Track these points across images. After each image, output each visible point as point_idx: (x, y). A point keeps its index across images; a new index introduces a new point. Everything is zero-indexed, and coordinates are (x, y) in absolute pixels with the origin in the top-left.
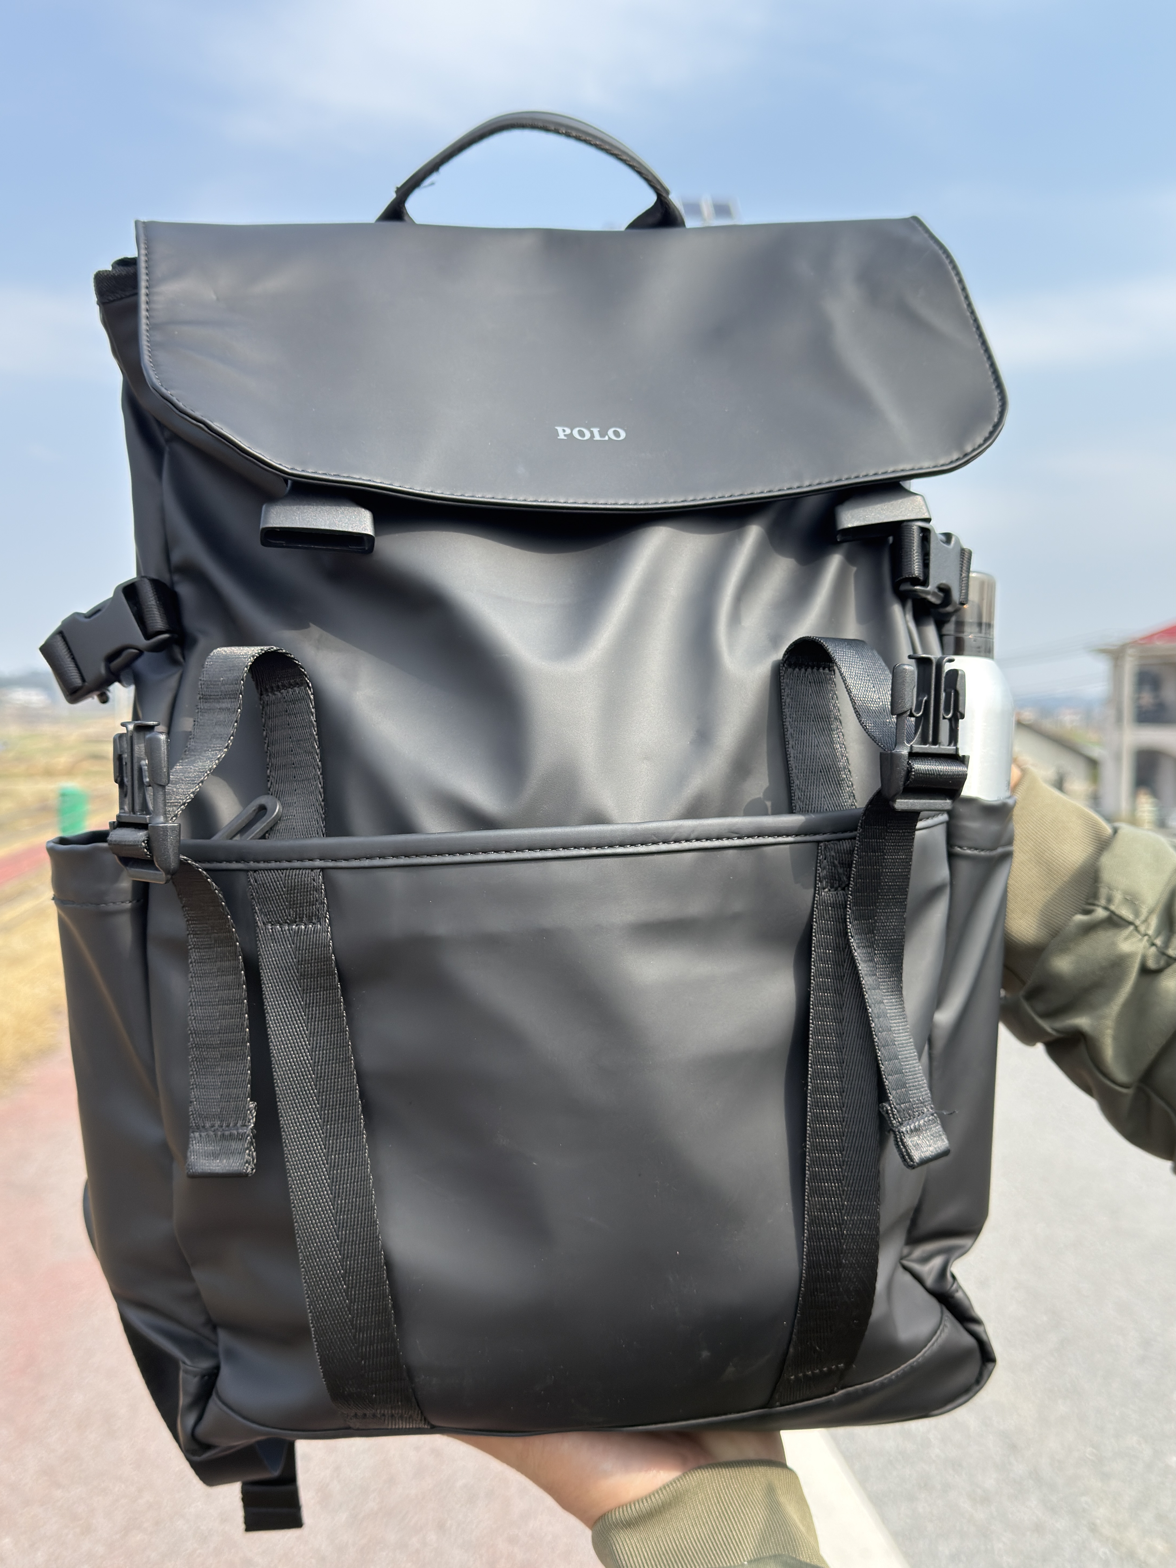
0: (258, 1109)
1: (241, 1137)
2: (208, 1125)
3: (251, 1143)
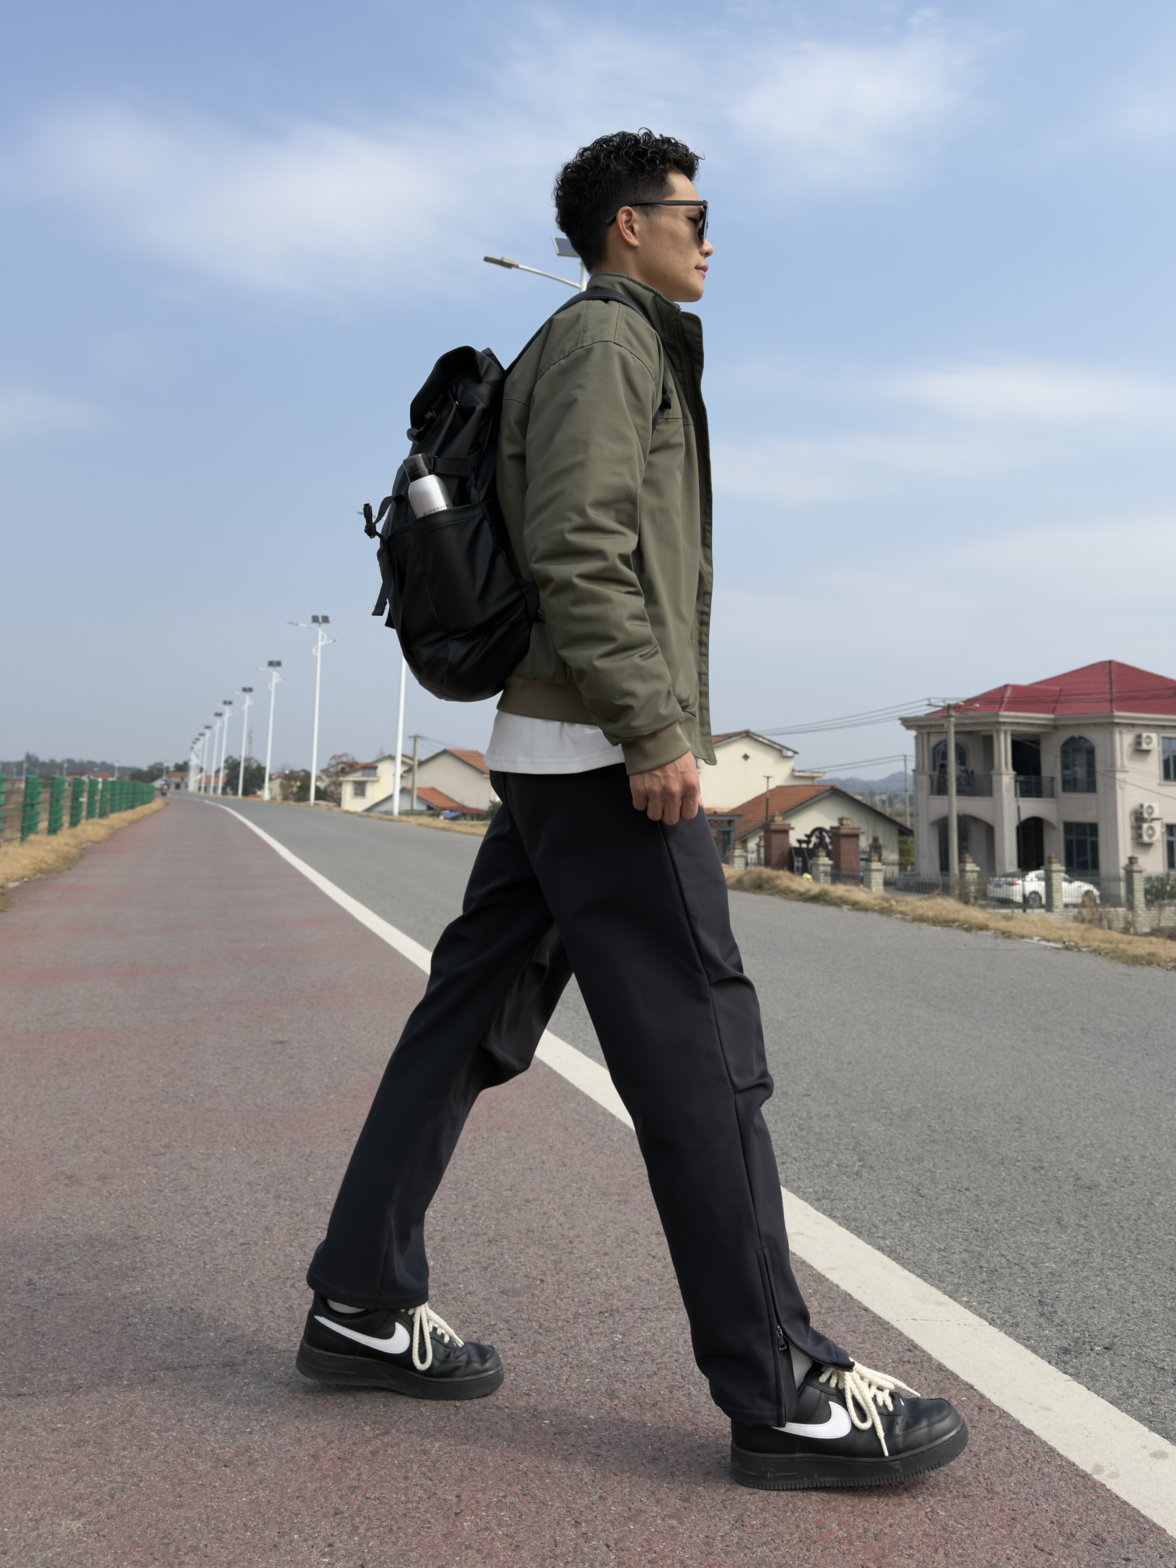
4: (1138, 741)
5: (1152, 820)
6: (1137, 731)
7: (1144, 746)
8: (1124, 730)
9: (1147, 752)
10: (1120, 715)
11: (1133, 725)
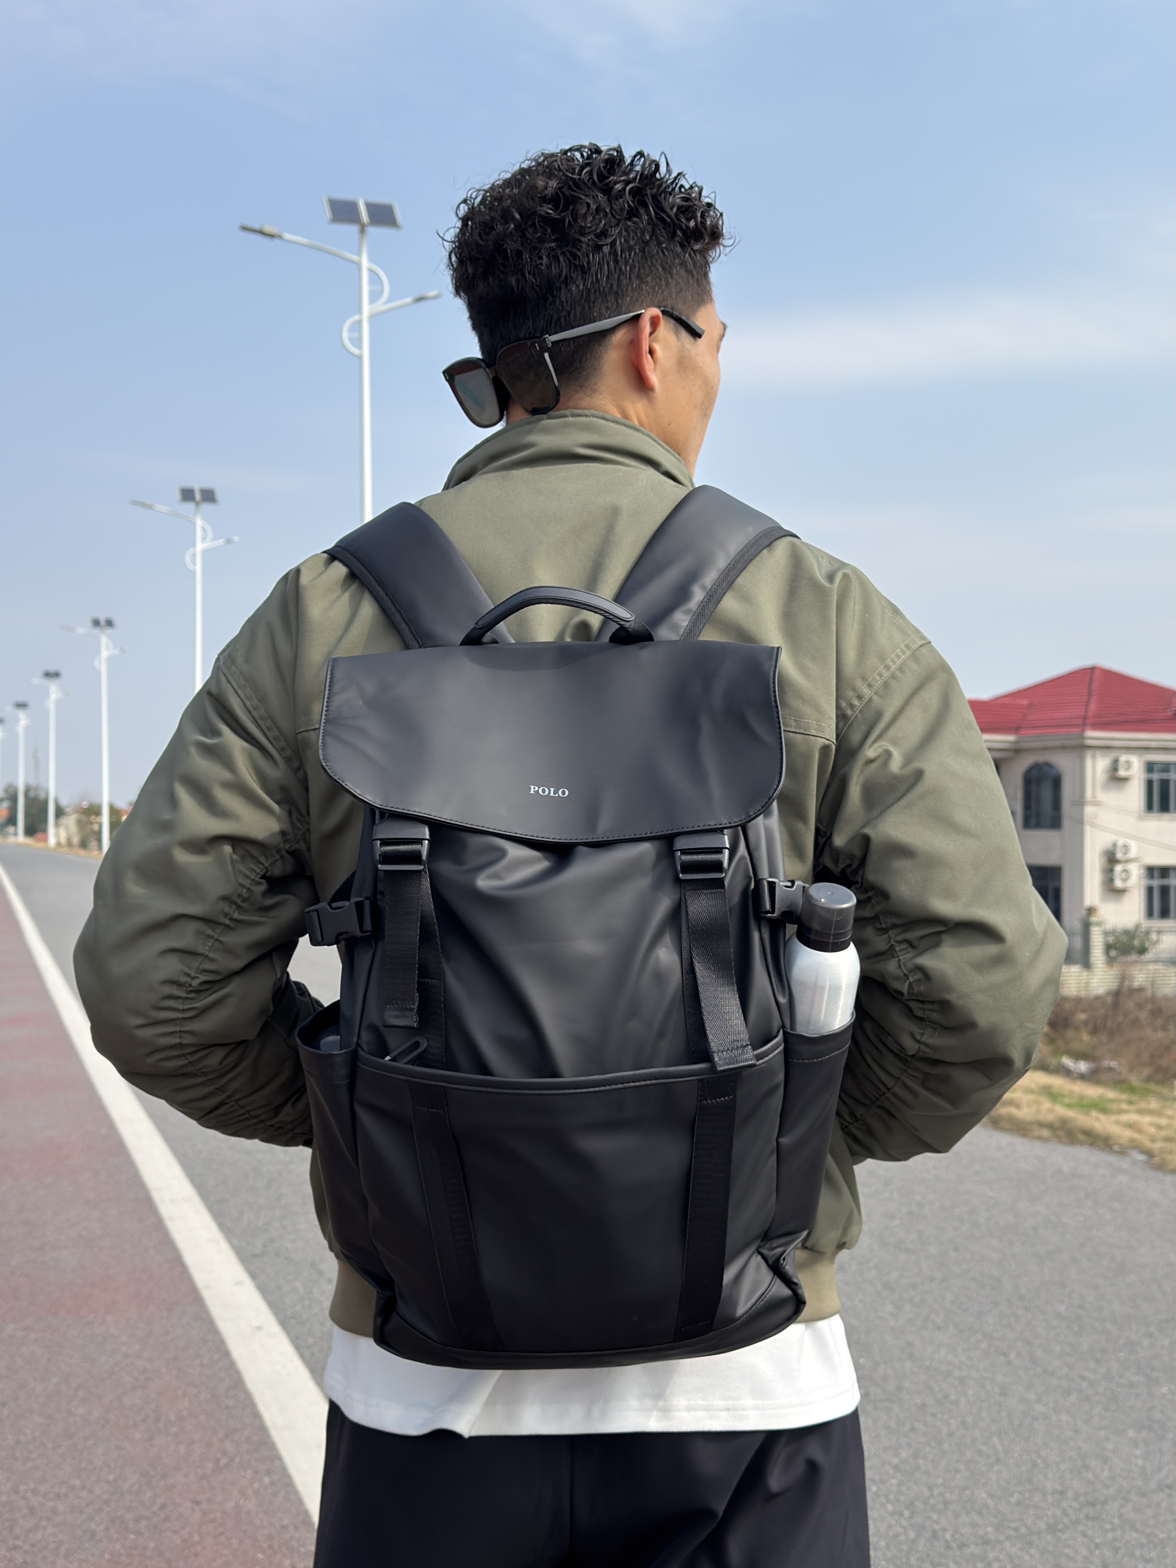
0: (420, 996)
1: (411, 1010)
2: (394, 1002)
3: (416, 1013)
4: (1114, 766)
5: (1128, 861)
6: (1113, 755)
7: (1122, 773)
8: (1098, 753)
9: (1125, 780)
10: (1093, 735)
11: (1108, 748)
